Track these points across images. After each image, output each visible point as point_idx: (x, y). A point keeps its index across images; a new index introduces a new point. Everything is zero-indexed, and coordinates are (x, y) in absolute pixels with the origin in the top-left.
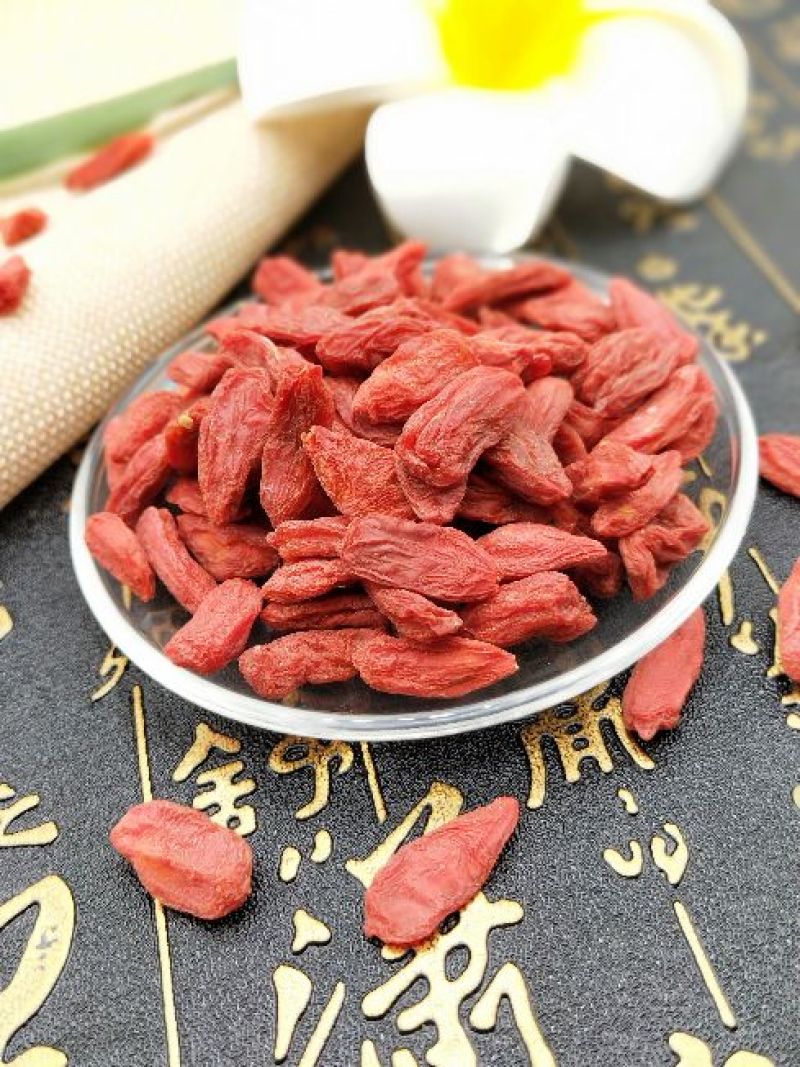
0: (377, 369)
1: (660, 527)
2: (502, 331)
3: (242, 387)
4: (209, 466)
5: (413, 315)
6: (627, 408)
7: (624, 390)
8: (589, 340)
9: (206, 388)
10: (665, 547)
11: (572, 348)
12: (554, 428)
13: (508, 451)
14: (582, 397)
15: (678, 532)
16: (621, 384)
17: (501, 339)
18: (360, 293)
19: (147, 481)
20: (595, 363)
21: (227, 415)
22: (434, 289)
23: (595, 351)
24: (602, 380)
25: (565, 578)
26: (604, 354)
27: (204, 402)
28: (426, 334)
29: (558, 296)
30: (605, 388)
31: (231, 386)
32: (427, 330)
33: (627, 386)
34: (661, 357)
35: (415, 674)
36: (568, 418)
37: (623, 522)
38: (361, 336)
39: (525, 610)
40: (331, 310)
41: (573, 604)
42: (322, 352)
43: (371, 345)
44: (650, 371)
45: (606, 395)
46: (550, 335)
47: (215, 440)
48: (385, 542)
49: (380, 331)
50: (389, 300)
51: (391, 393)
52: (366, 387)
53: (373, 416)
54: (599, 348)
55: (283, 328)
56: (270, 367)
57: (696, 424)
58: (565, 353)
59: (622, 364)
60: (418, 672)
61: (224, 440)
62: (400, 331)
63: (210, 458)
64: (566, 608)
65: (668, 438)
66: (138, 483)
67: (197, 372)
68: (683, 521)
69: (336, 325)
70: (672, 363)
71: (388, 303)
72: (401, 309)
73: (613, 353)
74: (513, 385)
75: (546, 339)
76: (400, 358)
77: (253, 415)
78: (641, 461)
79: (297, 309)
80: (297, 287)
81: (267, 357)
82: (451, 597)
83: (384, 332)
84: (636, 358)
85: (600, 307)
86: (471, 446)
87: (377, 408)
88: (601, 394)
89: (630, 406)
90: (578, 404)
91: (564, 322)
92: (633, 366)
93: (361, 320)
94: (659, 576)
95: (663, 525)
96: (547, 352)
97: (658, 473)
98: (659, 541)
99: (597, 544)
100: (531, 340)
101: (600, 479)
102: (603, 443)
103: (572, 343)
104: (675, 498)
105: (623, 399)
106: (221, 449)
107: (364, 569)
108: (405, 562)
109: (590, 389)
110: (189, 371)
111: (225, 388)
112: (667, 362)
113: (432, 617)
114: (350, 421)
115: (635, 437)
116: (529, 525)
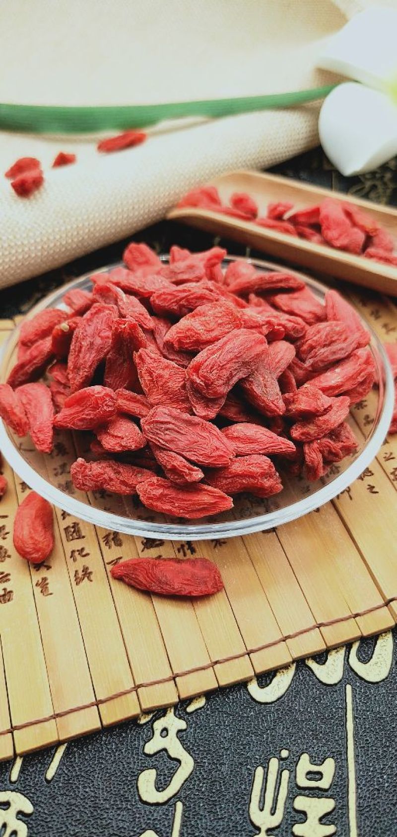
0: (183, 318)
1: (329, 441)
2: (260, 309)
3: (101, 315)
4: (75, 358)
5: (211, 291)
6: (323, 367)
7: (323, 356)
8: (310, 324)
9: (81, 312)
10: (330, 452)
11: (298, 327)
12: (281, 371)
13: (252, 382)
14: (300, 356)
15: (340, 444)
16: (323, 352)
17: (259, 313)
18: (182, 272)
19: (37, 363)
20: (310, 337)
21: (90, 330)
22: (226, 278)
23: (310, 331)
24: (312, 348)
25: (269, 460)
26: (316, 333)
27: (78, 319)
28: (215, 303)
29: (296, 295)
30: (313, 353)
31: (96, 313)
32: (217, 301)
33: (325, 354)
34: (348, 340)
35: (172, 502)
36: (290, 367)
37: (308, 434)
38: (178, 296)
39: (243, 476)
40: (163, 279)
41: (271, 476)
42: (154, 301)
43: (183, 302)
44: (340, 348)
45: (312, 357)
46: (287, 316)
47: (81, 343)
48: (169, 423)
49: (189, 296)
50: (198, 279)
51: (188, 334)
52: (174, 329)
53: (176, 346)
54: (314, 329)
55: (133, 285)
56: (120, 306)
57: (362, 383)
58: (294, 329)
59: (325, 341)
60: (174, 501)
61: (86, 344)
62: (202, 298)
63: (77, 353)
64: (266, 478)
65: (345, 388)
66: (32, 364)
67: (79, 302)
68: (344, 439)
69: (164, 287)
70: (354, 345)
71: (198, 281)
72: (205, 286)
73: (322, 333)
74: (261, 342)
75: (284, 318)
76: (197, 314)
77: (105, 332)
78: (325, 401)
79: (145, 275)
80: (147, 262)
81: (118, 300)
82: (201, 462)
83: (192, 296)
84: (333, 339)
85: (319, 305)
86: (231, 376)
87: (180, 341)
88: (310, 356)
89: (325, 366)
90: (297, 359)
91: (297, 311)
92: (332, 342)
93: (181, 287)
94: (324, 468)
95: (332, 439)
96: (284, 326)
97: (335, 408)
98: (328, 448)
99: (291, 444)
100: (276, 317)
101: (299, 406)
102: (306, 385)
103: (298, 324)
104: (341, 425)
105: (322, 361)
106: (83, 350)
107: (154, 437)
108: (178, 436)
109: (304, 352)
110: (75, 301)
111: (92, 314)
112: (351, 344)
113: (187, 471)
114: (161, 346)
115: (325, 384)
116: (254, 425)
